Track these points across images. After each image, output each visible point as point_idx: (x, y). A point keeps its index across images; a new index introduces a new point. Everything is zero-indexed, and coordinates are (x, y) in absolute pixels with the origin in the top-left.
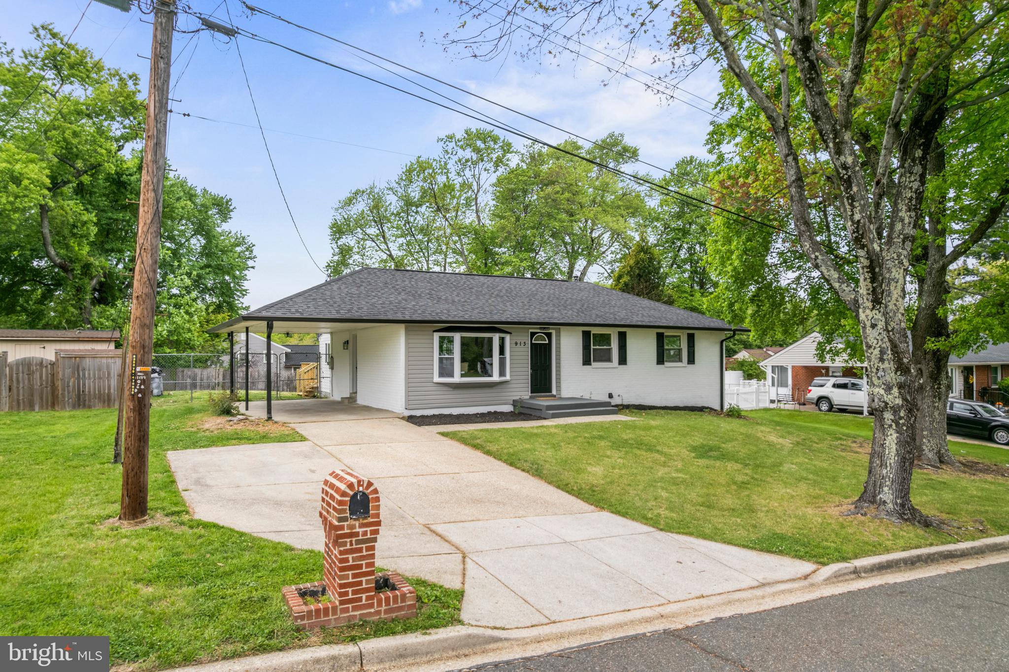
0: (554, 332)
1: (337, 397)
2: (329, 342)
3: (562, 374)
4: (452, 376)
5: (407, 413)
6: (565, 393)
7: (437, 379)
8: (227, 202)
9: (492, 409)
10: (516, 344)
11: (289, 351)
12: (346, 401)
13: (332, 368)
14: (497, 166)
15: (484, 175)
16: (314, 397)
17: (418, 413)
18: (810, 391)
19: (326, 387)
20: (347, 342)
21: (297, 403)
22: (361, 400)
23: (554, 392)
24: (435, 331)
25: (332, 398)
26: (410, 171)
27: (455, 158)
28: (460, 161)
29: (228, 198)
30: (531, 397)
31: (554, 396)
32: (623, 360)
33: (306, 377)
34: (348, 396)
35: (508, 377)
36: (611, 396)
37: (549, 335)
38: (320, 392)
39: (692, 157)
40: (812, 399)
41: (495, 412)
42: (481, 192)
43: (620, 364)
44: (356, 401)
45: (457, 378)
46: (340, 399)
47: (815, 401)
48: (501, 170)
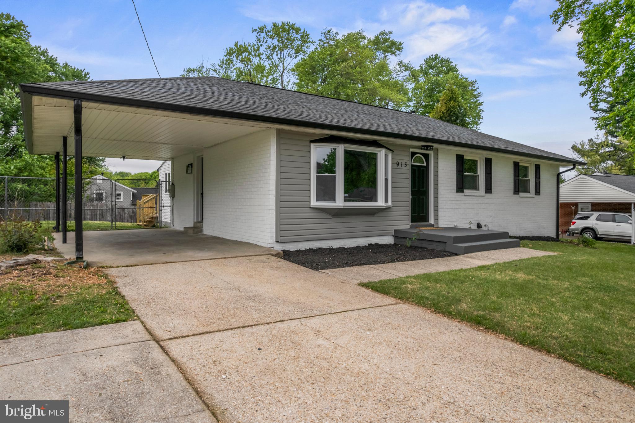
0: (431, 153)
1: (179, 227)
2: (170, 171)
3: (440, 201)
4: (334, 199)
5: (279, 248)
6: (442, 223)
7: (314, 203)
8: (86, 75)
9: (373, 240)
10: (398, 164)
11: (136, 192)
12: (191, 231)
13: (173, 196)
14: (297, 52)
15: (288, 59)
16: (154, 226)
17: (292, 247)
18: (575, 223)
19: (166, 216)
20: (191, 166)
21: (133, 234)
22: (208, 230)
23: (432, 221)
24: (312, 141)
25: (172, 228)
26: (230, 53)
27: (265, 46)
28: (269, 47)
29: (86, 71)
30: (412, 227)
31: (432, 226)
32: (489, 189)
33: (146, 206)
34: (192, 226)
35: (390, 203)
36: (479, 226)
37: (427, 157)
38: (160, 222)
39: (436, 55)
40: (577, 230)
41: (377, 244)
42: (286, 71)
43: (486, 192)
44: (202, 230)
45: (340, 202)
46: (182, 229)
47: (579, 231)
48: (301, 56)
